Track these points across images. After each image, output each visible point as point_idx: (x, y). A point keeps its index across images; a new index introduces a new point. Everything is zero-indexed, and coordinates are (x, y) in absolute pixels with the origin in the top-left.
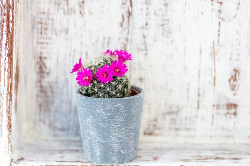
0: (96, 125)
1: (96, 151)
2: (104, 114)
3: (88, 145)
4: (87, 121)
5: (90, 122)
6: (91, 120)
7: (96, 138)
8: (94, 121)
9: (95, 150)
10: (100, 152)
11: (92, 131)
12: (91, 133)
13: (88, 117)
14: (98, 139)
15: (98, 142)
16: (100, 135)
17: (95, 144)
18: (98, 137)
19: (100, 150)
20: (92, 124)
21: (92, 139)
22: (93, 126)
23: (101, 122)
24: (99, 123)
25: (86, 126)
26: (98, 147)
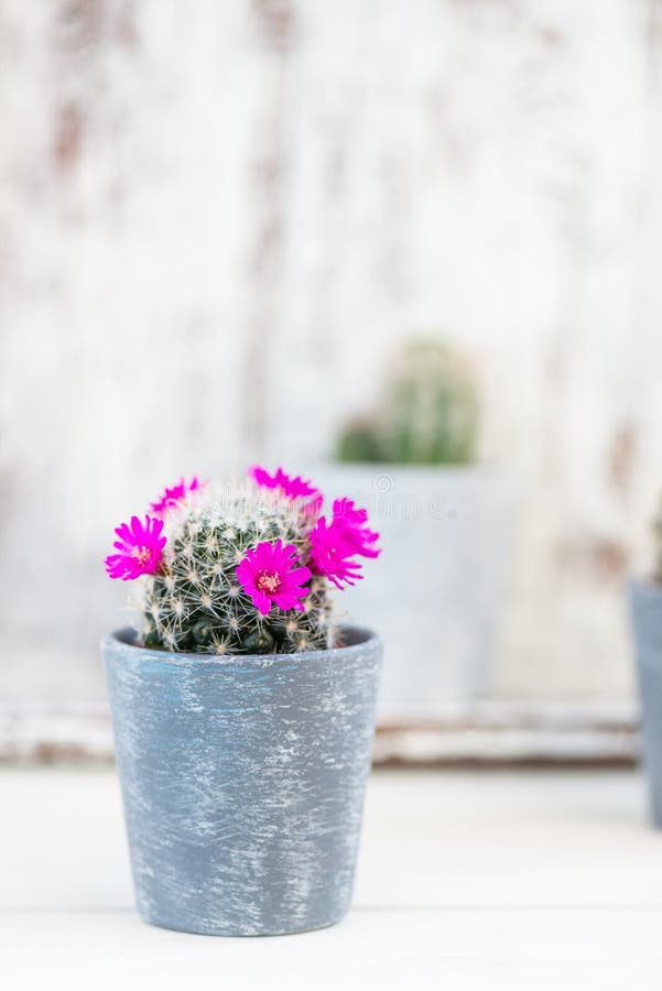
0: (309, 768)
1: (296, 881)
2: (343, 713)
3: (256, 864)
4: (270, 760)
6: (291, 750)
8: (307, 751)
9: (294, 877)
10: (309, 879)
11: (289, 796)
15: (307, 839)
16: (320, 804)
17: (295, 850)
18: (311, 818)
19: (312, 870)
20: (294, 768)
21: (286, 831)
22: (296, 772)
25: (262, 782)
26: (305, 862)
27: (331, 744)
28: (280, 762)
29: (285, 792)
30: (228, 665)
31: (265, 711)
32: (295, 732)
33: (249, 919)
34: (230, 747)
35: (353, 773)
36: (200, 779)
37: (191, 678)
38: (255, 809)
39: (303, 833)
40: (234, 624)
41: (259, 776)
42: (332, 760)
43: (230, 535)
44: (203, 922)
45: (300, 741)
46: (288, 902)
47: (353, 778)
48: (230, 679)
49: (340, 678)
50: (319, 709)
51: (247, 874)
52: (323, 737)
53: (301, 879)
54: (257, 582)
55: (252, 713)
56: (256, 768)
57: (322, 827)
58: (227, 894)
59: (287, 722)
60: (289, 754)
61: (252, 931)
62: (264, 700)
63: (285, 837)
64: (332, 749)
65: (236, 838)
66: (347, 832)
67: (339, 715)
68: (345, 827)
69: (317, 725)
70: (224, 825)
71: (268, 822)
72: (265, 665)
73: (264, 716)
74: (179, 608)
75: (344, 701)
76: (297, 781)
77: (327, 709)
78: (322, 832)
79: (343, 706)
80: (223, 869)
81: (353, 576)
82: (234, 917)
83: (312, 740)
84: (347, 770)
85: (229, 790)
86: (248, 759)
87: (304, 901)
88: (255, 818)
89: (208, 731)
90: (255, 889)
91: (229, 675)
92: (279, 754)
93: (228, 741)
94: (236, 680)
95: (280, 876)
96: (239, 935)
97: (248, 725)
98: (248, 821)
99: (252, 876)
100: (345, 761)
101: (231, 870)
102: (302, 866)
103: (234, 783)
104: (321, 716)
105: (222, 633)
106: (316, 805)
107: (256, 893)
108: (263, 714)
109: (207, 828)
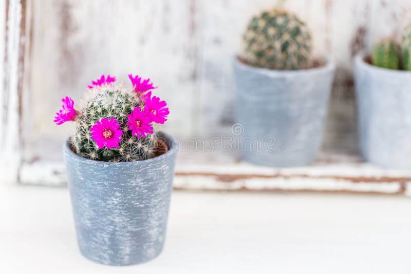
0: (126, 206)
1: (123, 247)
2: (142, 186)
3: (106, 239)
4: (110, 202)
5: (115, 202)
6: (118, 199)
7: (125, 227)
8: (125, 200)
9: (122, 246)
10: (129, 247)
11: (118, 216)
12: (115, 220)
13: (113, 195)
14: (129, 227)
15: (128, 232)
16: (133, 220)
17: (122, 236)
18: (129, 225)
19: (130, 244)
20: (120, 206)
21: (117, 229)
22: (121, 208)
23: (137, 199)
24: (133, 202)
25: (107, 210)
26: (127, 241)
27: (137, 198)
28: (113, 203)
29: (116, 214)
30: (91, 165)
31: (106, 184)
32: (119, 192)
33: (105, 259)
34: (93, 195)
35: (150, 208)
36: (85, 205)
37: (79, 167)
38: (104, 220)
39: (125, 230)
41: (105, 207)
42: (138, 203)
45: (122, 196)
46: (121, 255)
48: (92, 170)
49: (139, 173)
50: (129, 184)
51: (103, 242)
52: (132, 195)
53: (125, 246)
54: (102, 133)
55: (101, 184)
56: (104, 204)
57: (135, 228)
58: (97, 248)
59: (115, 189)
60: (117, 201)
62: (105, 179)
63: (117, 231)
64: (138, 199)
65: (98, 229)
66: (148, 229)
67: (140, 187)
68: (147, 227)
69: (129, 190)
70: (93, 223)
71: (110, 225)
72: (105, 167)
73: (106, 186)
75: (143, 181)
76: (121, 211)
77: (133, 185)
78: (134, 230)
79: (142, 183)
80: (94, 239)
82: (99, 257)
83: (127, 196)
84: (147, 207)
85: (94, 211)
86: (100, 201)
87: (127, 254)
88: (105, 222)
89: (86, 188)
90: (106, 248)
91: (91, 168)
92: (112, 200)
93: (93, 193)
94: (94, 171)
95: (117, 245)
96: (102, 263)
97: (99, 188)
98: (102, 223)
99: (105, 244)
100: (145, 204)
101: (97, 240)
102: (126, 242)
103: (96, 208)
104: (130, 187)
106: (131, 219)
107: (107, 250)
108: (105, 185)
109: (88, 223)
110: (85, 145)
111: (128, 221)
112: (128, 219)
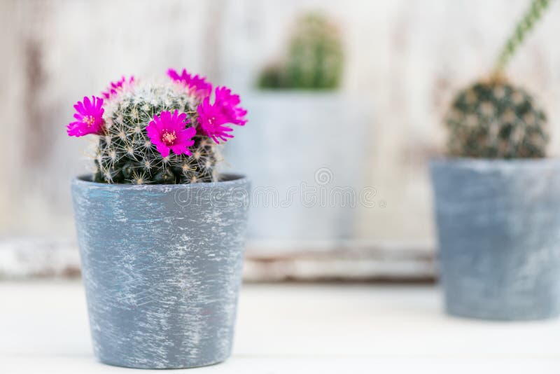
0: (198, 259)
1: (190, 333)
2: (220, 224)
3: (163, 322)
4: (172, 254)
5: (181, 253)
6: (185, 247)
8: (196, 248)
9: (188, 330)
10: (199, 333)
11: (184, 277)
12: (179, 285)
13: (178, 240)
14: (200, 297)
15: (197, 306)
16: (206, 283)
17: (189, 313)
18: (200, 292)
19: (200, 327)
20: (188, 259)
21: (182, 300)
22: (189, 262)
23: (212, 248)
24: (207, 252)
25: (166, 268)
26: (196, 321)
27: (212, 244)
28: (177, 255)
29: (181, 275)
30: (142, 191)
31: (167, 221)
32: (187, 235)
33: (159, 357)
34: (145, 245)
35: (228, 264)
36: (126, 266)
37: (119, 199)
38: (162, 286)
39: (194, 302)
40: (147, 165)
41: (164, 264)
42: (213, 255)
43: (146, 108)
44: (130, 360)
45: (191, 241)
46: (186, 347)
47: (229, 268)
48: (144, 200)
50: (203, 220)
51: (158, 328)
52: (207, 240)
53: (193, 332)
54: (162, 137)
55: (158, 222)
56: (162, 258)
57: (207, 298)
58: (145, 341)
59: (182, 229)
60: (183, 250)
61: (161, 365)
63: (182, 304)
64: (214, 248)
65: (150, 305)
66: (224, 302)
67: (217, 226)
68: (223, 299)
69: (202, 231)
70: (142, 296)
71: (170, 294)
72: (166, 191)
73: (167, 225)
74: (113, 155)
75: (221, 216)
76: (189, 267)
77: (208, 221)
78: (207, 302)
79: (220, 220)
80: (142, 324)
81: (226, 135)
82: (149, 356)
83: (199, 241)
84: (224, 262)
85: (144, 273)
86: (156, 253)
87: (196, 346)
88: (162, 291)
89: (131, 234)
90: (163, 338)
91: (143, 197)
92: (177, 249)
93: (143, 241)
94: (149, 200)
95: (180, 330)
96: (154, 368)
97: (156, 230)
98: (157, 293)
99: (161, 329)
100: (221, 256)
101: (147, 326)
102: (194, 323)
103: (148, 268)
104: (204, 225)
105: (140, 171)
106: (203, 283)
107: (163, 341)
108: (165, 223)
109: (131, 298)
110: (124, 168)
111: (199, 286)
112: (199, 283)
